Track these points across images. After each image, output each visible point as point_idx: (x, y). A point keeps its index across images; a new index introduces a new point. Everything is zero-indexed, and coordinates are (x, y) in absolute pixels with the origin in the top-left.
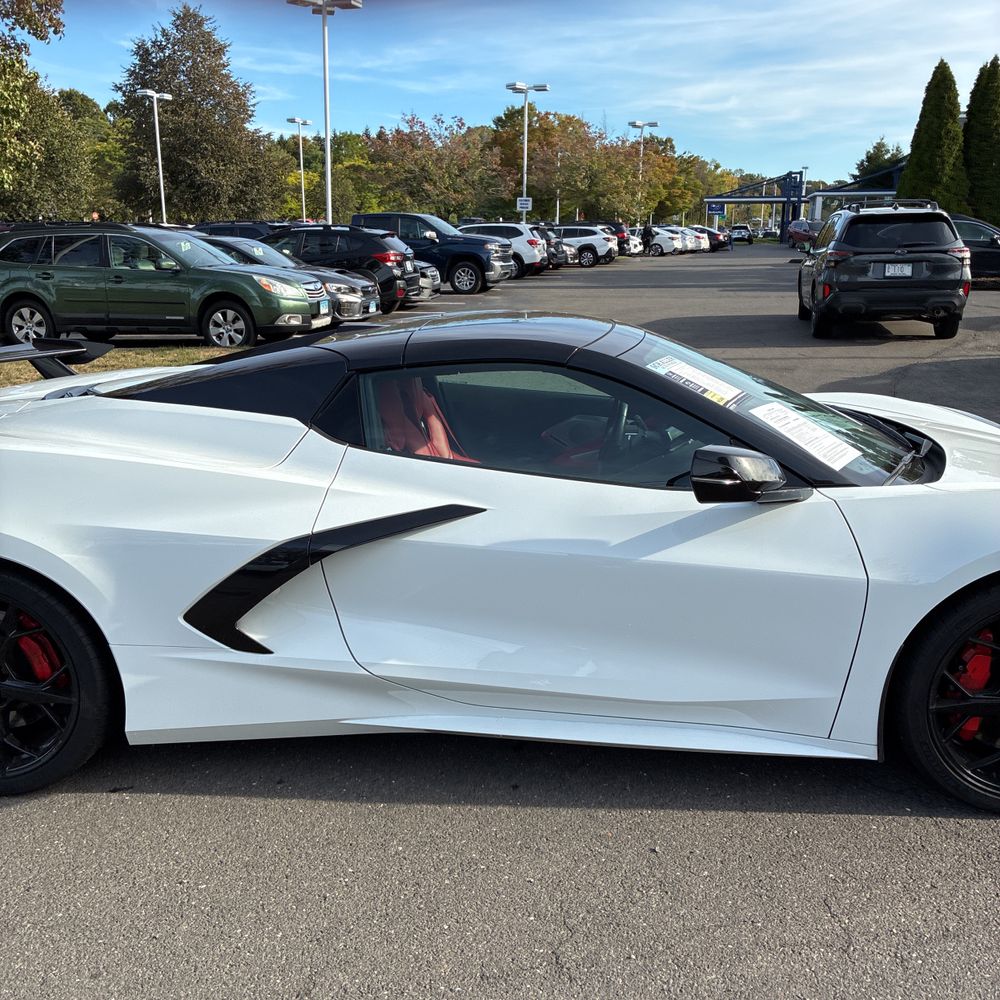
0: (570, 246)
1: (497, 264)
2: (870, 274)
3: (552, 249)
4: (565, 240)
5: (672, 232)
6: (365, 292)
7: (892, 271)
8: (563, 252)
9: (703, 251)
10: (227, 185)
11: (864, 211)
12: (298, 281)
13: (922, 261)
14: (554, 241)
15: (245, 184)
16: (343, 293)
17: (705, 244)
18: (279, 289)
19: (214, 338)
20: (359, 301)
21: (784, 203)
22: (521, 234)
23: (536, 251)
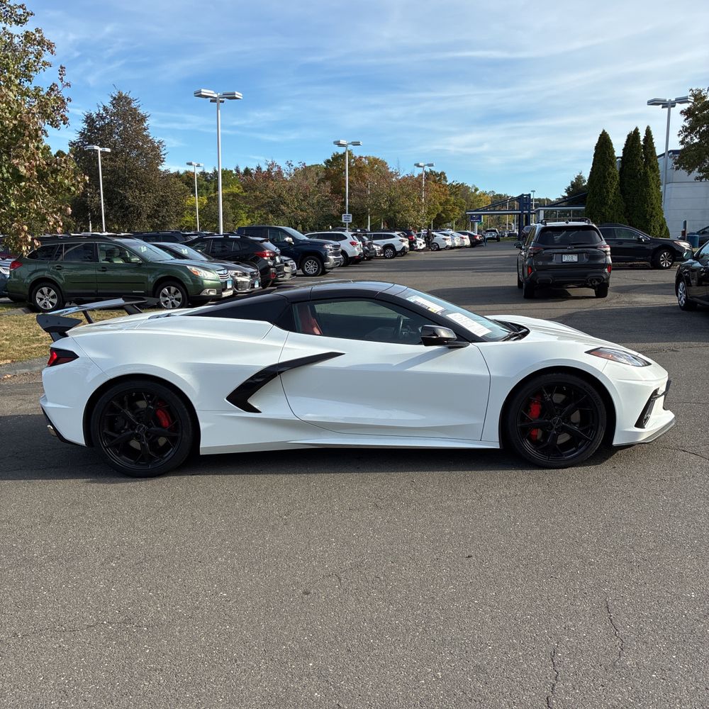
0: (378, 245)
1: (331, 257)
2: (554, 260)
3: (366, 248)
4: (374, 242)
5: (445, 235)
6: (252, 275)
7: (566, 258)
8: (373, 249)
9: (466, 247)
10: (146, 205)
11: (549, 224)
12: (214, 269)
13: (583, 253)
14: (367, 242)
15: (158, 206)
16: (239, 276)
17: (467, 242)
18: (203, 274)
19: (162, 303)
20: (249, 281)
21: (520, 214)
22: (346, 238)
23: (356, 249)
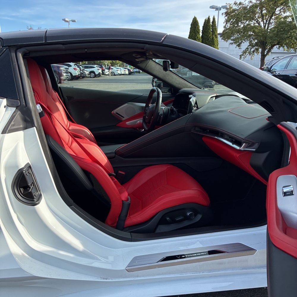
0: (87, 72)
1: (64, 74)
3: (82, 72)
4: (85, 69)
5: (117, 68)
7: (195, 73)
8: (85, 73)
9: (126, 75)
14: (82, 69)
17: (127, 72)
22: (71, 66)
23: (77, 72)
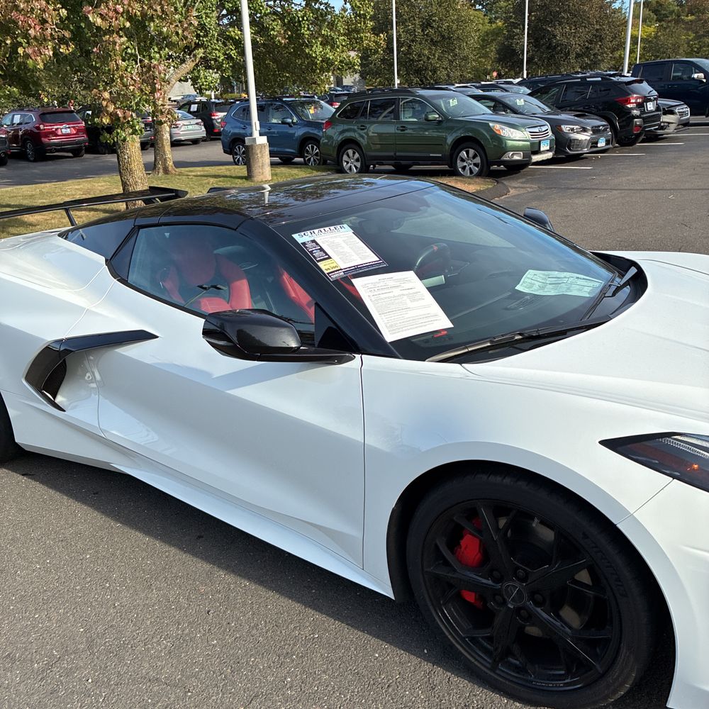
6: (596, 131)
10: (576, 45)
12: (524, 126)
15: (590, 42)
18: (507, 133)
19: (460, 169)
20: (588, 138)
